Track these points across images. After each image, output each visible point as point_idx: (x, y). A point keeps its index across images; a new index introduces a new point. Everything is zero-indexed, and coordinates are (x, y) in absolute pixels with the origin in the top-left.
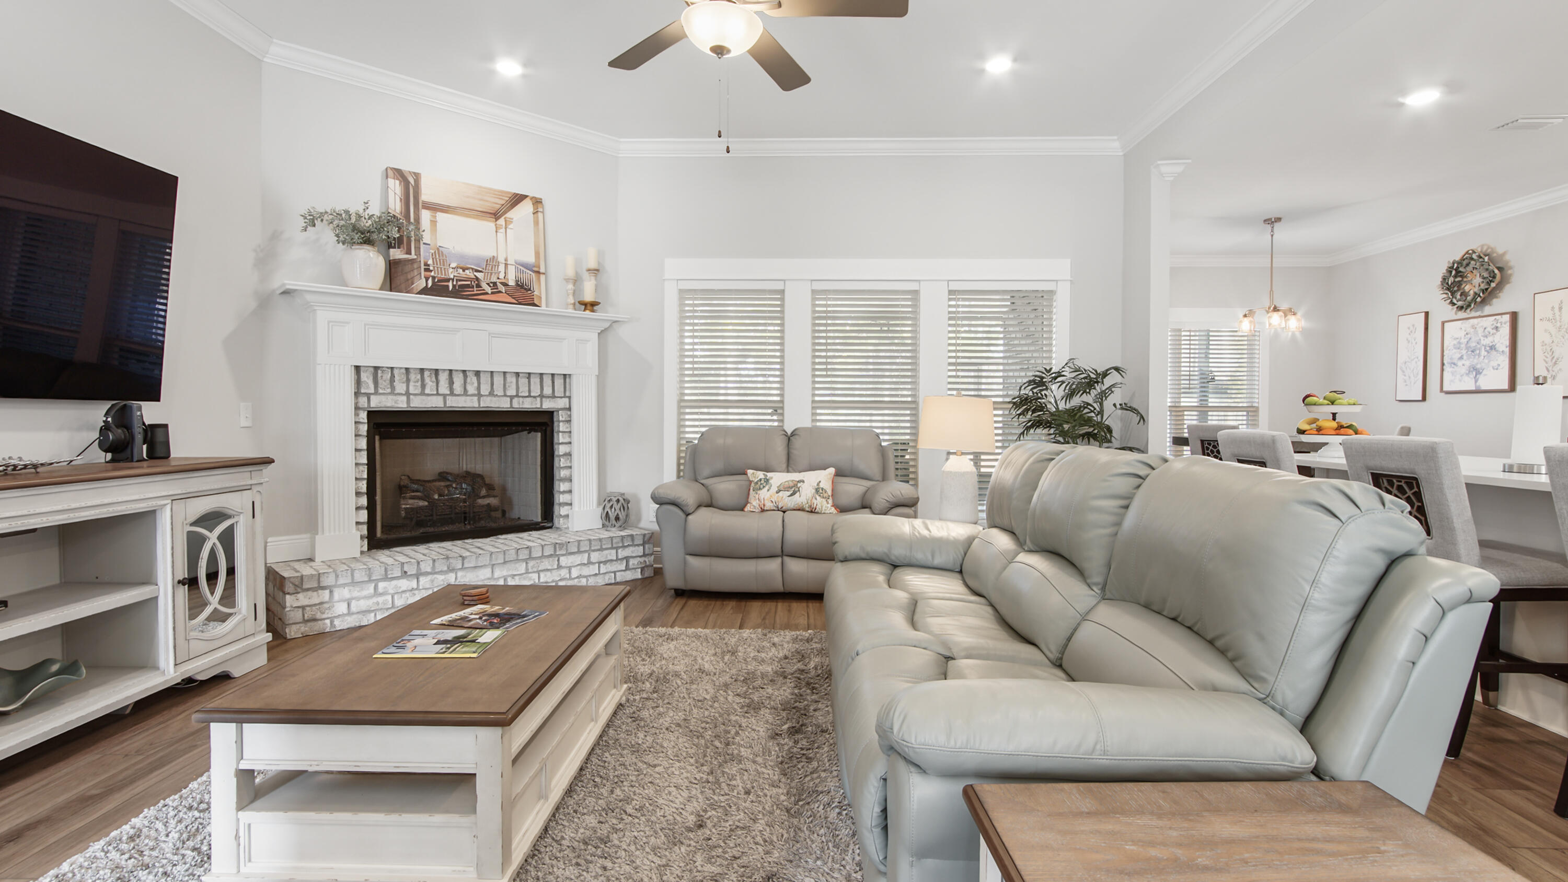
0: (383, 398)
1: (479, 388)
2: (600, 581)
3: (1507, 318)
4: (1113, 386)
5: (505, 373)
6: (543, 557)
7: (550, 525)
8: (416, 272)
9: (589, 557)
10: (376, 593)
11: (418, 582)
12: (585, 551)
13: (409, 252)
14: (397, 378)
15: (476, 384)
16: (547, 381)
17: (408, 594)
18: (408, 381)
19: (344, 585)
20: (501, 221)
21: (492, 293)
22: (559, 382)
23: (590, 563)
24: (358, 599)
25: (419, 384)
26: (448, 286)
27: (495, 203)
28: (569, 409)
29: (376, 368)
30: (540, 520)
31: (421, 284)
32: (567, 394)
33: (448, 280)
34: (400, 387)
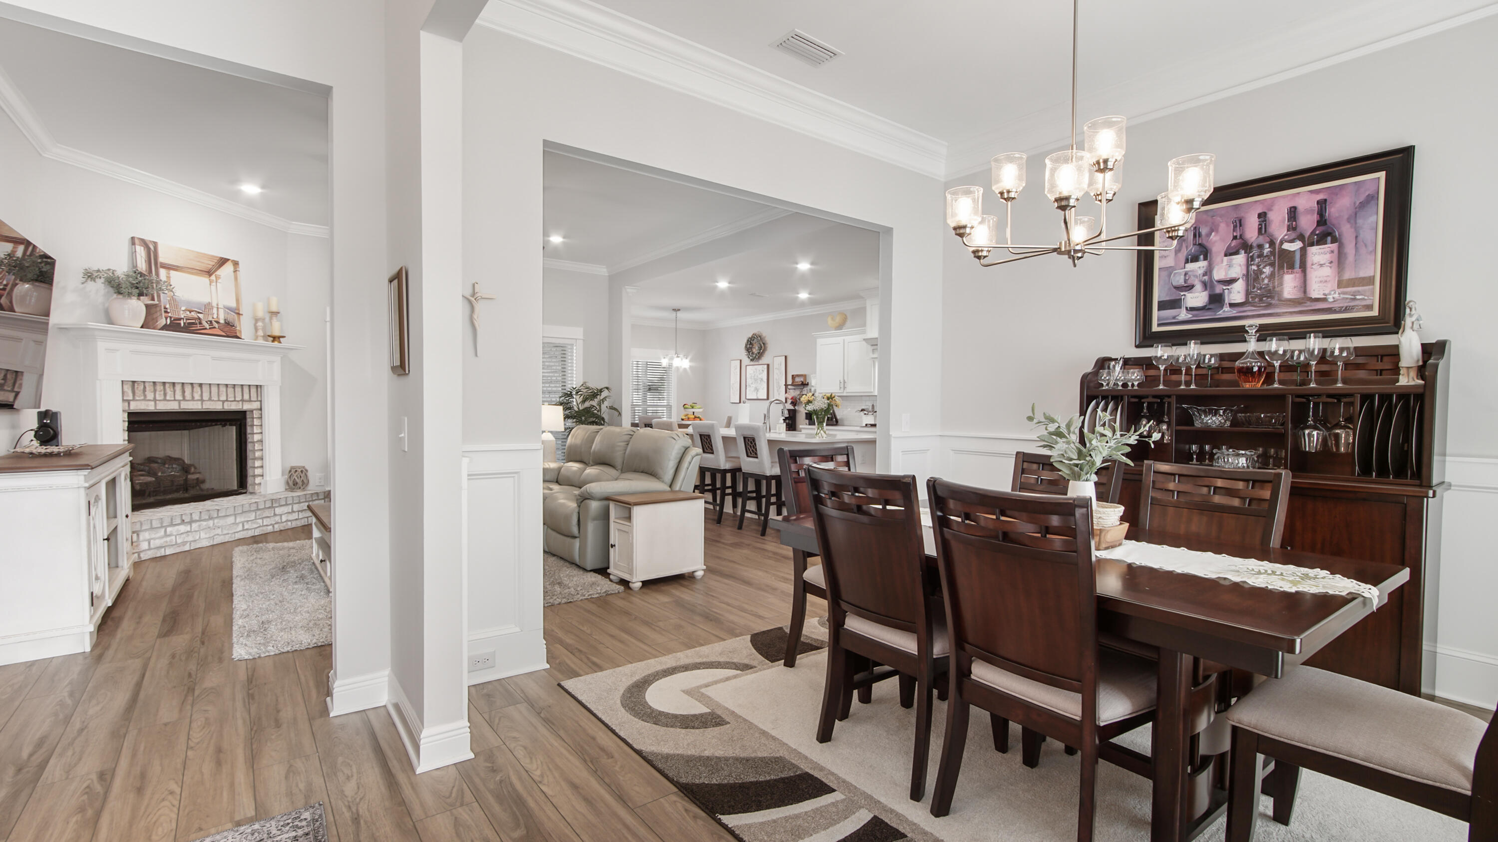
0: (138, 403)
1: (202, 395)
2: (298, 523)
3: (766, 366)
4: (606, 397)
5: (218, 385)
6: (265, 508)
7: (244, 491)
8: (159, 314)
9: (292, 508)
10: (166, 535)
11: (191, 527)
12: (290, 504)
13: (153, 299)
14: (148, 388)
15: (200, 393)
16: (246, 390)
17: (184, 535)
18: (155, 391)
19: (146, 530)
20: (213, 277)
21: (210, 328)
22: (253, 390)
23: (293, 512)
24: (154, 539)
25: (162, 393)
26: (180, 324)
27: (209, 264)
28: (261, 409)
29: (134, 382)
30: (235, 488)
31: (162, 322)
32: (259, 399)
33: (180, 319)
34: (150, 396)
